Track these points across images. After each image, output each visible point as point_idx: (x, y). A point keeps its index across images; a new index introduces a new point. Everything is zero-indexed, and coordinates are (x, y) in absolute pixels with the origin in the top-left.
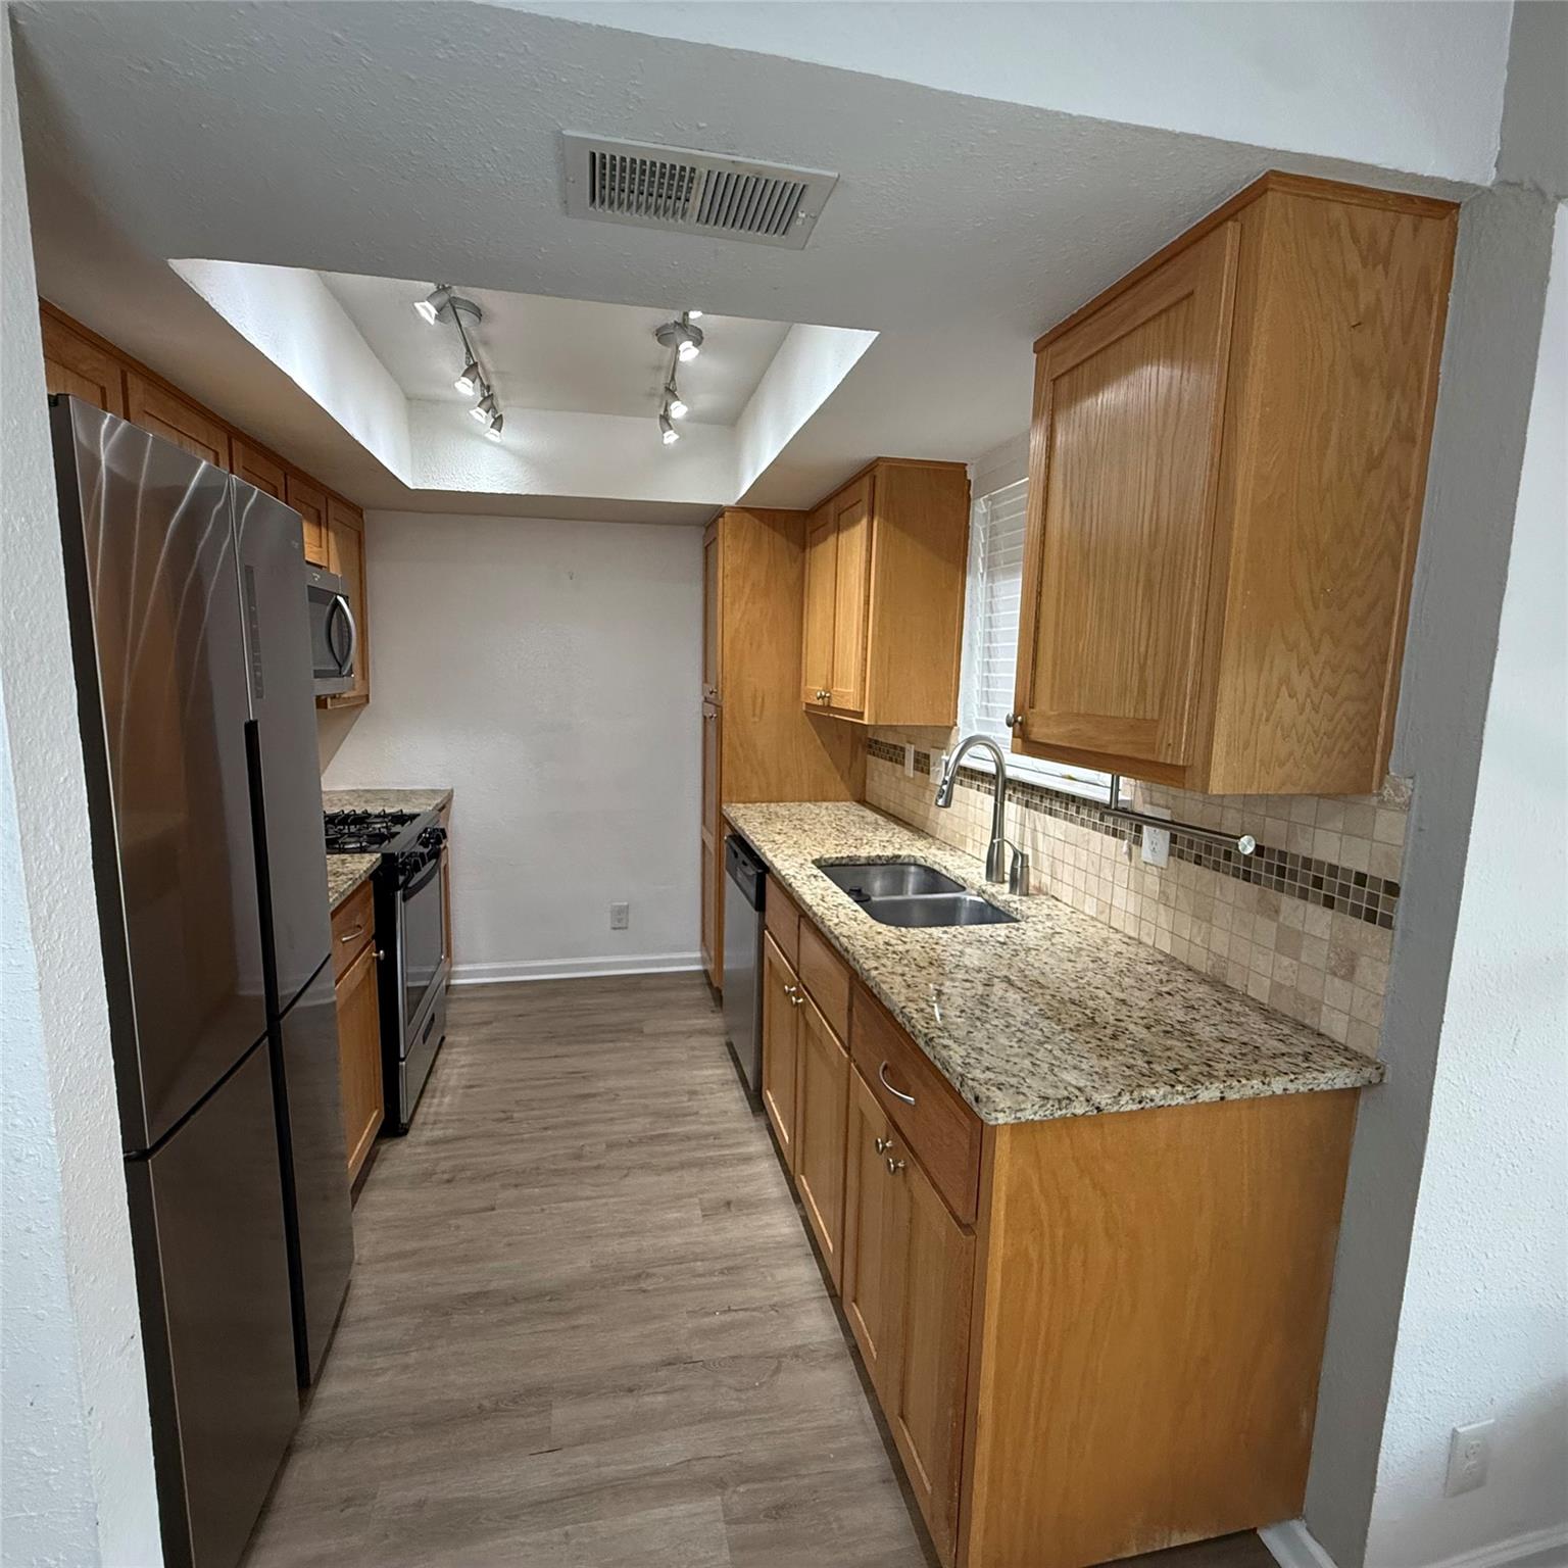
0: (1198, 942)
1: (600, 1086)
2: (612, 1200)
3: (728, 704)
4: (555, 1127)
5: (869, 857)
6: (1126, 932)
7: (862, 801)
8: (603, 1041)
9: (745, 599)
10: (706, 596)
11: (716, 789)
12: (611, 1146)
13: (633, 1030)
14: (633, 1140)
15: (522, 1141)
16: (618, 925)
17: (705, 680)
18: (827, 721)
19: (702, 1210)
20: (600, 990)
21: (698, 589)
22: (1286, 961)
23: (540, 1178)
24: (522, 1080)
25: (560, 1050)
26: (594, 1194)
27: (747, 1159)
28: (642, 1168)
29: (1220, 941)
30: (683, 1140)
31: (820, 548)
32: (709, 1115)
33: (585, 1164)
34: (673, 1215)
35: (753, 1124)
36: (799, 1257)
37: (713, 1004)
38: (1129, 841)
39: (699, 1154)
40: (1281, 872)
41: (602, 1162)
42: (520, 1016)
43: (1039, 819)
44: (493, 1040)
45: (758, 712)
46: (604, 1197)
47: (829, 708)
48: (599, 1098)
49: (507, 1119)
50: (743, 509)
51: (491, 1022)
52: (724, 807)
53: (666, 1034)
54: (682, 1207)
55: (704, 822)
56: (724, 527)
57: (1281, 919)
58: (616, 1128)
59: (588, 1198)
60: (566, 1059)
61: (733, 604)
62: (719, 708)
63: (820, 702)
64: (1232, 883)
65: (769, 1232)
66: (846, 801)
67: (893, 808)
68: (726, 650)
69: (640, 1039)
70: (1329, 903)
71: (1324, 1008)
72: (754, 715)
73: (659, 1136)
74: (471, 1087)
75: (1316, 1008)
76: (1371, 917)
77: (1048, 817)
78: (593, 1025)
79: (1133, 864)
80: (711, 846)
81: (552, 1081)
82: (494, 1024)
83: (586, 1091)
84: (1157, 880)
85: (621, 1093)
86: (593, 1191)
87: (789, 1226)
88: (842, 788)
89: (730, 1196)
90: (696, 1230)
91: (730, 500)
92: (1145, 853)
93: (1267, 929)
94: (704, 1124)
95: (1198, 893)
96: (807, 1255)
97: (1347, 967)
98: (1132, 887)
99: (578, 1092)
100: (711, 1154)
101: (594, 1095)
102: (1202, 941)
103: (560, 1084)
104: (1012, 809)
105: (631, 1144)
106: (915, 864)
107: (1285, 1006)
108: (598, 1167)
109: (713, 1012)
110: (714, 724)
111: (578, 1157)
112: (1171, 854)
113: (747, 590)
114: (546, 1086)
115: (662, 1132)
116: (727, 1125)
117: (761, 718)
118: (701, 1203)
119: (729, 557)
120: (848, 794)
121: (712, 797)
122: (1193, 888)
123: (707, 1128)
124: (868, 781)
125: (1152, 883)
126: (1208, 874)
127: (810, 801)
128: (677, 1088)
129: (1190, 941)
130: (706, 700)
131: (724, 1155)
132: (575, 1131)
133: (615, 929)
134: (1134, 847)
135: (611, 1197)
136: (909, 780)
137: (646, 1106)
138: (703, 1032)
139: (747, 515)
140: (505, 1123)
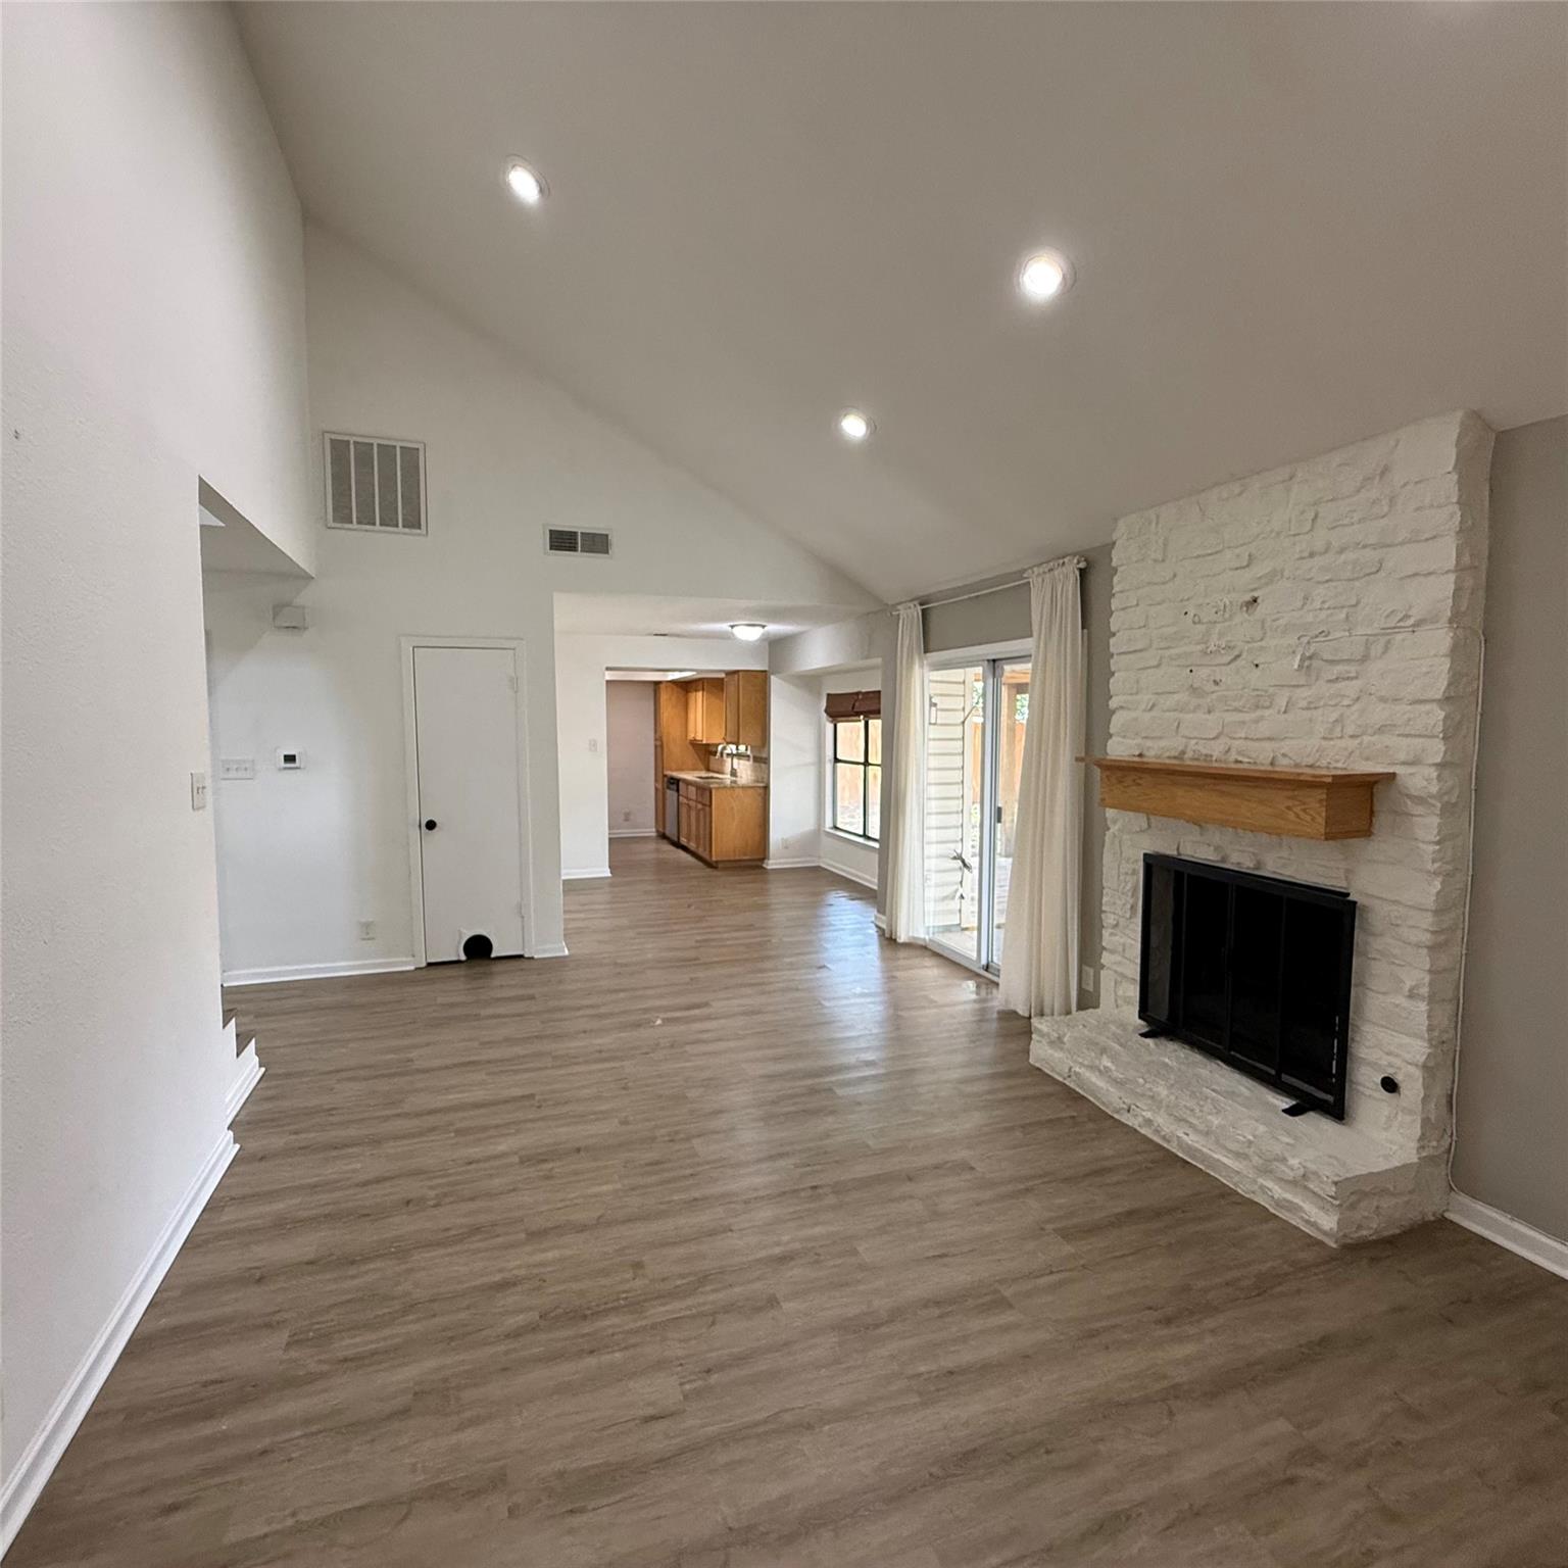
3: (665, 741)
10: (656, 707)
11: (661, 769)
16: (626, 819)
18: (695, 744)
21: (653, 703)
31: (692, 695)
52: (665, 772)
55: (656, 781)
61: (666, 710)
63: (693, 739)
67: (718, 768)
68: (664, 723)
72: (674, 744)
80: (659, 787)
104: (735, 760)
106: (718, 778)
110: (660, 748)
113: (670, 706)
119: (664, 696)
139: (669, 683)
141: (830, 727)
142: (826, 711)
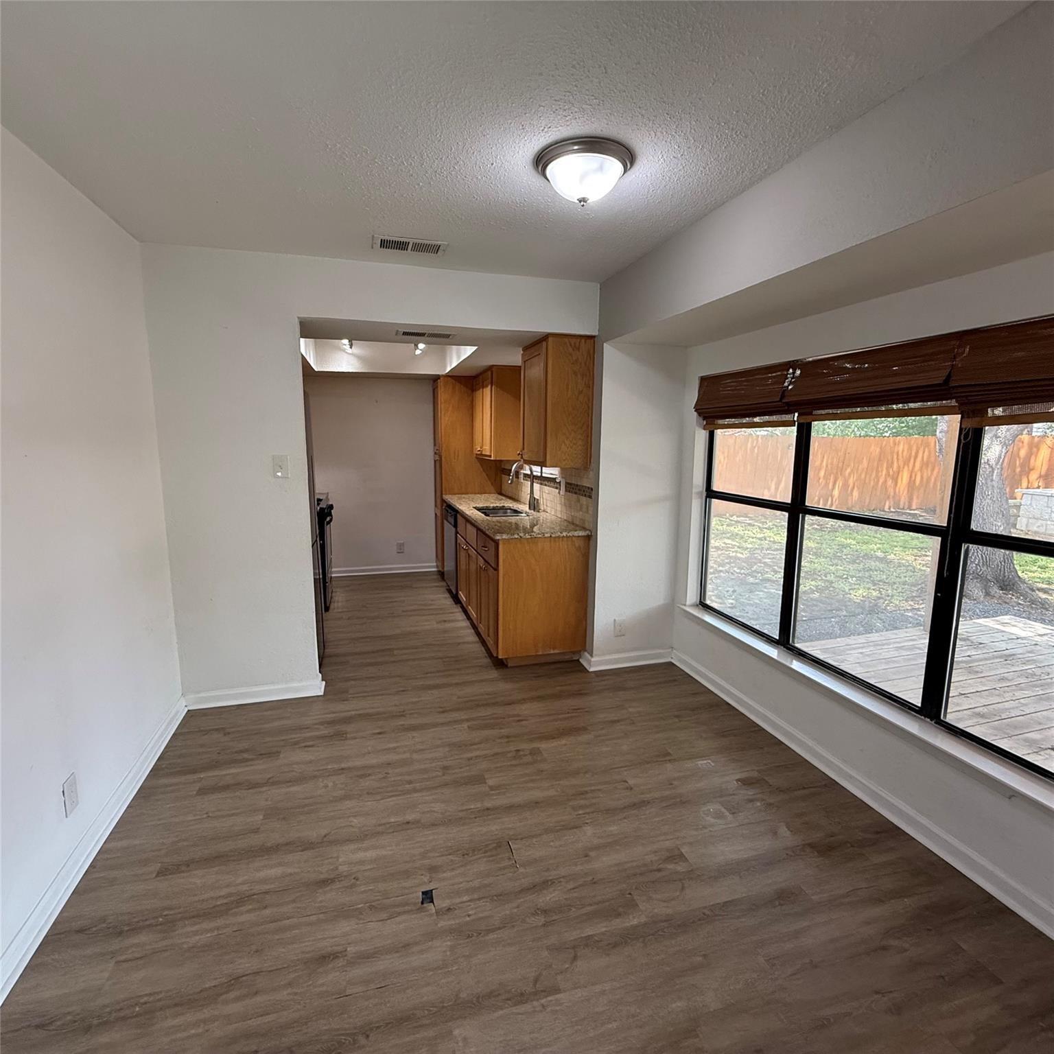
3: (444, 454)
4: (382, 608)
5: (493, 507)
7: (501, 494)
9: (449, 412)
10: (434, 411)
11: (440, 490)
15: (371, 611)
16: (399, 551)
17: (435, 445)
18: (482, 460)
20: (393, 577)
21: (431, 406)
24: (367, 599)
28: (415, 615)
31: (478, 392)
33: (395, 615)
36: (467, 629)
37: (441, 579)
39: (435, 612)
43: (542, 487)
45: (456, 457)
47: (482, 455)
50: (447, 376)
52: (444, 496)
53: (422, 587)
55: (436, 506)
56: (441, 383)
61: (445, 414)
62: (440, 457)
63: (479, 453)
66: (493, 493)
67: (510, 495)
68: (443, 431)
70: (585, 496)
72: (455, 459)
76: (589, 497)
80: (439, 514)
81: (379, 599)
84: (564, 499)
86: (399, 620)
87: (465, 624)
88: (492, 489)
89: (446, 619)
90: (434, 626)
103: (382, 600)
106: (510, 509)
108: (400, 616)
110: (438, 464)
111: (392, 614)
112: (565, 491)
113: (450, 409)
114: (377, 600)
117: (457, 460)
119: (443, 395)
121: (438, 494)
122: (569, 499)
124: (502, 485)
127: (478, 493)
129: (569, 514)
130: (435, 453)
132: (390, 609)
133: (398, 553)
139: (449, 378)
141: (701, 436)
142: (698, 409)
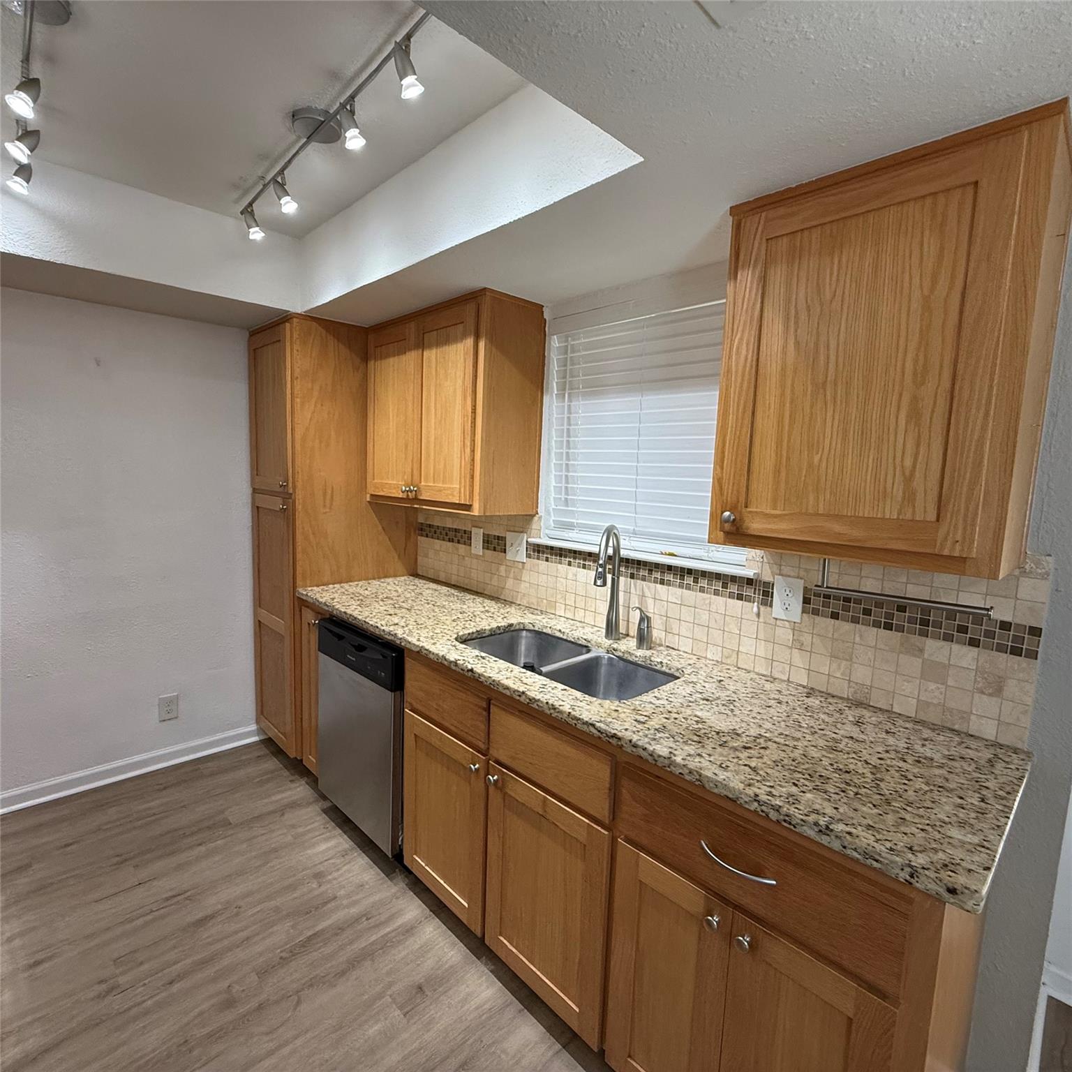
0: (838, 675)
1: (212, 902)
2: (299, 1042)
3: (300, 497)
4: (180, 977)
5: (492, 629)
6: (756, 670)
7: (416, 575)
8: (191, 848)
9: (314, 400)
12: (264, 973)
13: (218, 825)
14: (284, 955)
15: (147, 1012)
16: (167, 717)
19: (401, 1008)
20: (157, 787)
22: (932, 686)
23: (195, 1053)
24: (108, 929)
25: (143, 874)
26: (271, 1045)
27: (409, 930)
28: (311, 985)
29: (861, 674)
30: (337, 934)
32: (348, 896)
33: (242, 1010)
34: (373, 1030)
35: (394, 889)
36: (514, 1018)
37: (288, 773)
38: (758, 603)
39: (362, 944)
40: (925, 623)
41: (263, 997)
42: (67, 845)
43: (649, 588)
44: (41, 888)
45: (328, 502)
46: (286, 1043)
48: (219, 919)
49: (112, 989)
50: (310, 317)
51: (29, 866)
53: (259, 817)
54: (378, 1013)
56: (291, 333)
57: (926, 656)
58: (259, 948)
59: (271, 1053)
60: (155, 883)
62: (289, 500)
64: (872, 633)
65: (473, 1004)
66: (403, 576)
67: (456, 580)
69: (230, 832)
70: (974, 643)
71: (973, 717)
72: (325, 506)
73: (309, 939)
74: (37, 963)
75: (965, 716)
76: (1016, 652)
77: (659, 586)
78: (169, 832)
79: (761, 620)
81: (150, 917)
82: (35, 867)
83: (200, 915)
84: (790, 632)
85: (241, 903)
86: (272, 1040)
87: (488, 988)
88: (400, 567)
89: (418, 978)
90: (405, 1036)
91: (298, 307)
92: (777, 609)
93: (913, 665)
94: (348, 907)
95: (837, 640)
96: (520, 1012)
97: (996, 688)
98: (761, 636)
99: (190, 919)
100: (374, 938)
101: (212, 917)
102: (842, 674)
103: (163, 917)
105: (284, 961)
107: (933, 716)
108: (260, 1007)
109: (292, 781)
111: (229, 1003)
112: (803, 612)
113: (316, 393)
114: (146, 924)
115: (310, 933)
116: (371, 900)
117: (330, 508)
118: (394, 1000)
120: (404, 570)
122: (830, 635)
123: (354, 911)
124: (419, 558)
125: (785, 634)
126: (845, 627)
127: (374, 579)
128: (300, 876)
129: (829, 675)
131: (386, 935)
132: (210, 971)
133: (163, 721)
134: (762, 608)
135: (296, 1037)
136: (477, 557)
137: (277, 910)
138: (293, 805)
139: (314, 324)
140: (110, 998)
